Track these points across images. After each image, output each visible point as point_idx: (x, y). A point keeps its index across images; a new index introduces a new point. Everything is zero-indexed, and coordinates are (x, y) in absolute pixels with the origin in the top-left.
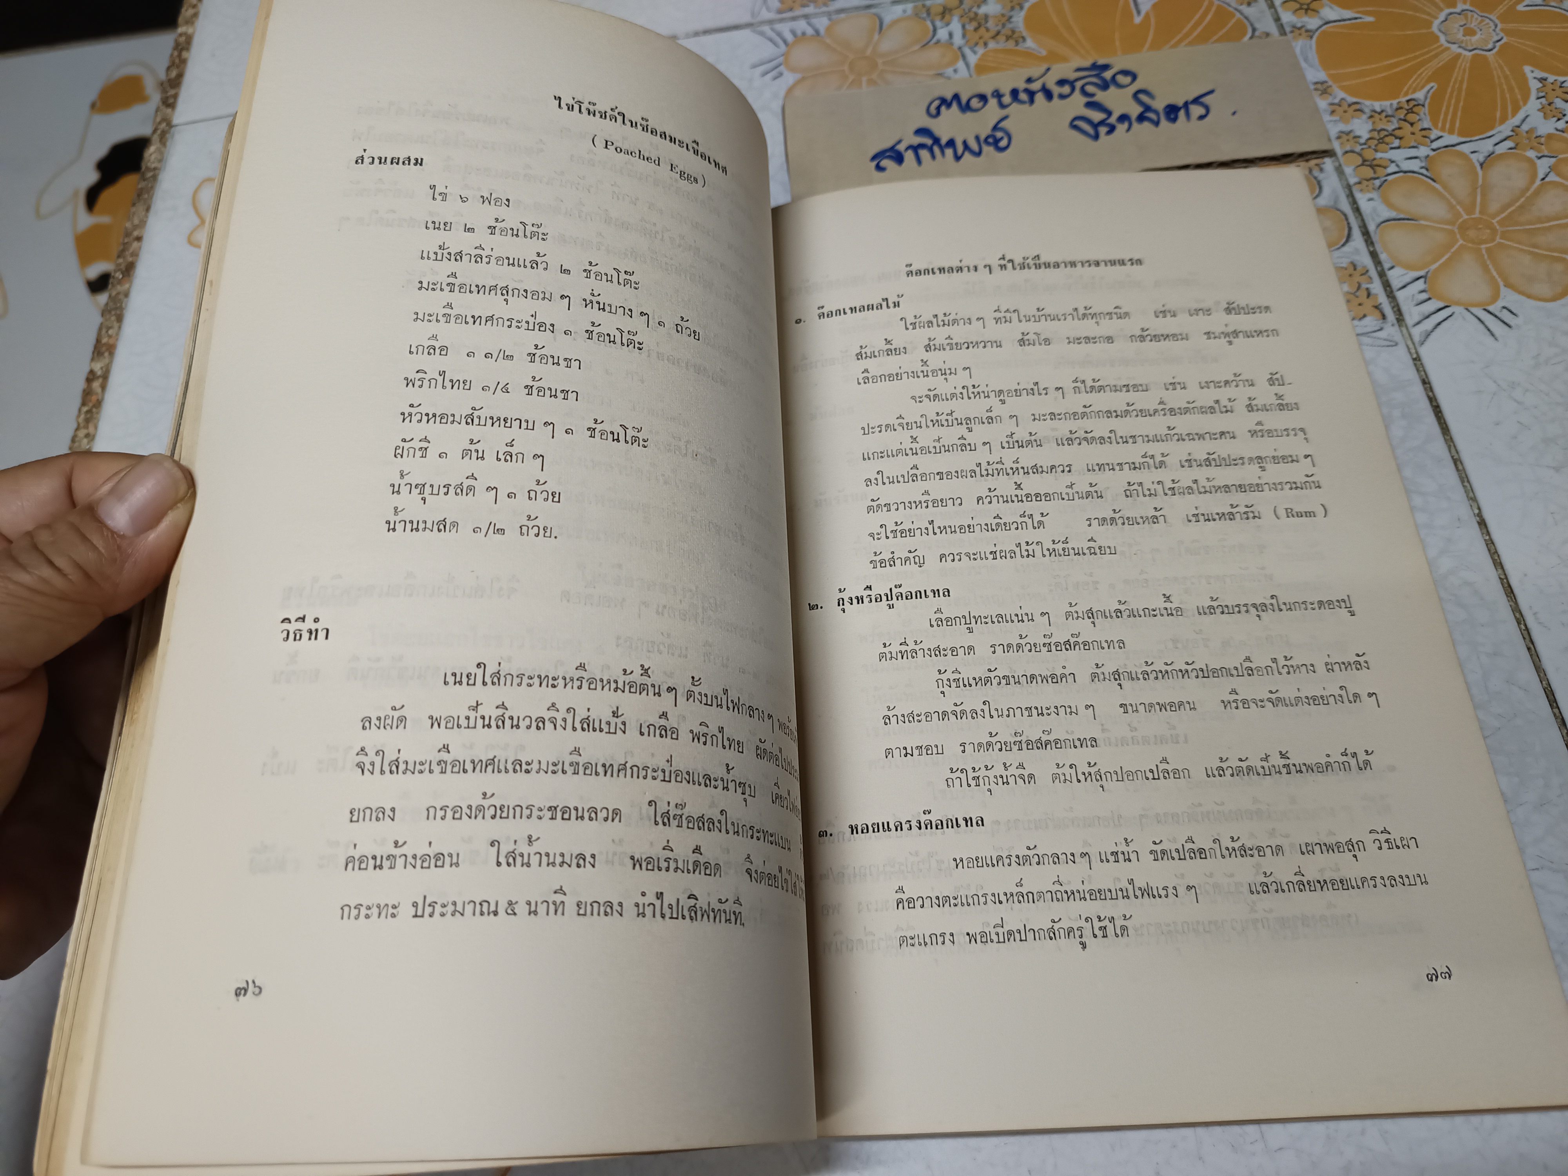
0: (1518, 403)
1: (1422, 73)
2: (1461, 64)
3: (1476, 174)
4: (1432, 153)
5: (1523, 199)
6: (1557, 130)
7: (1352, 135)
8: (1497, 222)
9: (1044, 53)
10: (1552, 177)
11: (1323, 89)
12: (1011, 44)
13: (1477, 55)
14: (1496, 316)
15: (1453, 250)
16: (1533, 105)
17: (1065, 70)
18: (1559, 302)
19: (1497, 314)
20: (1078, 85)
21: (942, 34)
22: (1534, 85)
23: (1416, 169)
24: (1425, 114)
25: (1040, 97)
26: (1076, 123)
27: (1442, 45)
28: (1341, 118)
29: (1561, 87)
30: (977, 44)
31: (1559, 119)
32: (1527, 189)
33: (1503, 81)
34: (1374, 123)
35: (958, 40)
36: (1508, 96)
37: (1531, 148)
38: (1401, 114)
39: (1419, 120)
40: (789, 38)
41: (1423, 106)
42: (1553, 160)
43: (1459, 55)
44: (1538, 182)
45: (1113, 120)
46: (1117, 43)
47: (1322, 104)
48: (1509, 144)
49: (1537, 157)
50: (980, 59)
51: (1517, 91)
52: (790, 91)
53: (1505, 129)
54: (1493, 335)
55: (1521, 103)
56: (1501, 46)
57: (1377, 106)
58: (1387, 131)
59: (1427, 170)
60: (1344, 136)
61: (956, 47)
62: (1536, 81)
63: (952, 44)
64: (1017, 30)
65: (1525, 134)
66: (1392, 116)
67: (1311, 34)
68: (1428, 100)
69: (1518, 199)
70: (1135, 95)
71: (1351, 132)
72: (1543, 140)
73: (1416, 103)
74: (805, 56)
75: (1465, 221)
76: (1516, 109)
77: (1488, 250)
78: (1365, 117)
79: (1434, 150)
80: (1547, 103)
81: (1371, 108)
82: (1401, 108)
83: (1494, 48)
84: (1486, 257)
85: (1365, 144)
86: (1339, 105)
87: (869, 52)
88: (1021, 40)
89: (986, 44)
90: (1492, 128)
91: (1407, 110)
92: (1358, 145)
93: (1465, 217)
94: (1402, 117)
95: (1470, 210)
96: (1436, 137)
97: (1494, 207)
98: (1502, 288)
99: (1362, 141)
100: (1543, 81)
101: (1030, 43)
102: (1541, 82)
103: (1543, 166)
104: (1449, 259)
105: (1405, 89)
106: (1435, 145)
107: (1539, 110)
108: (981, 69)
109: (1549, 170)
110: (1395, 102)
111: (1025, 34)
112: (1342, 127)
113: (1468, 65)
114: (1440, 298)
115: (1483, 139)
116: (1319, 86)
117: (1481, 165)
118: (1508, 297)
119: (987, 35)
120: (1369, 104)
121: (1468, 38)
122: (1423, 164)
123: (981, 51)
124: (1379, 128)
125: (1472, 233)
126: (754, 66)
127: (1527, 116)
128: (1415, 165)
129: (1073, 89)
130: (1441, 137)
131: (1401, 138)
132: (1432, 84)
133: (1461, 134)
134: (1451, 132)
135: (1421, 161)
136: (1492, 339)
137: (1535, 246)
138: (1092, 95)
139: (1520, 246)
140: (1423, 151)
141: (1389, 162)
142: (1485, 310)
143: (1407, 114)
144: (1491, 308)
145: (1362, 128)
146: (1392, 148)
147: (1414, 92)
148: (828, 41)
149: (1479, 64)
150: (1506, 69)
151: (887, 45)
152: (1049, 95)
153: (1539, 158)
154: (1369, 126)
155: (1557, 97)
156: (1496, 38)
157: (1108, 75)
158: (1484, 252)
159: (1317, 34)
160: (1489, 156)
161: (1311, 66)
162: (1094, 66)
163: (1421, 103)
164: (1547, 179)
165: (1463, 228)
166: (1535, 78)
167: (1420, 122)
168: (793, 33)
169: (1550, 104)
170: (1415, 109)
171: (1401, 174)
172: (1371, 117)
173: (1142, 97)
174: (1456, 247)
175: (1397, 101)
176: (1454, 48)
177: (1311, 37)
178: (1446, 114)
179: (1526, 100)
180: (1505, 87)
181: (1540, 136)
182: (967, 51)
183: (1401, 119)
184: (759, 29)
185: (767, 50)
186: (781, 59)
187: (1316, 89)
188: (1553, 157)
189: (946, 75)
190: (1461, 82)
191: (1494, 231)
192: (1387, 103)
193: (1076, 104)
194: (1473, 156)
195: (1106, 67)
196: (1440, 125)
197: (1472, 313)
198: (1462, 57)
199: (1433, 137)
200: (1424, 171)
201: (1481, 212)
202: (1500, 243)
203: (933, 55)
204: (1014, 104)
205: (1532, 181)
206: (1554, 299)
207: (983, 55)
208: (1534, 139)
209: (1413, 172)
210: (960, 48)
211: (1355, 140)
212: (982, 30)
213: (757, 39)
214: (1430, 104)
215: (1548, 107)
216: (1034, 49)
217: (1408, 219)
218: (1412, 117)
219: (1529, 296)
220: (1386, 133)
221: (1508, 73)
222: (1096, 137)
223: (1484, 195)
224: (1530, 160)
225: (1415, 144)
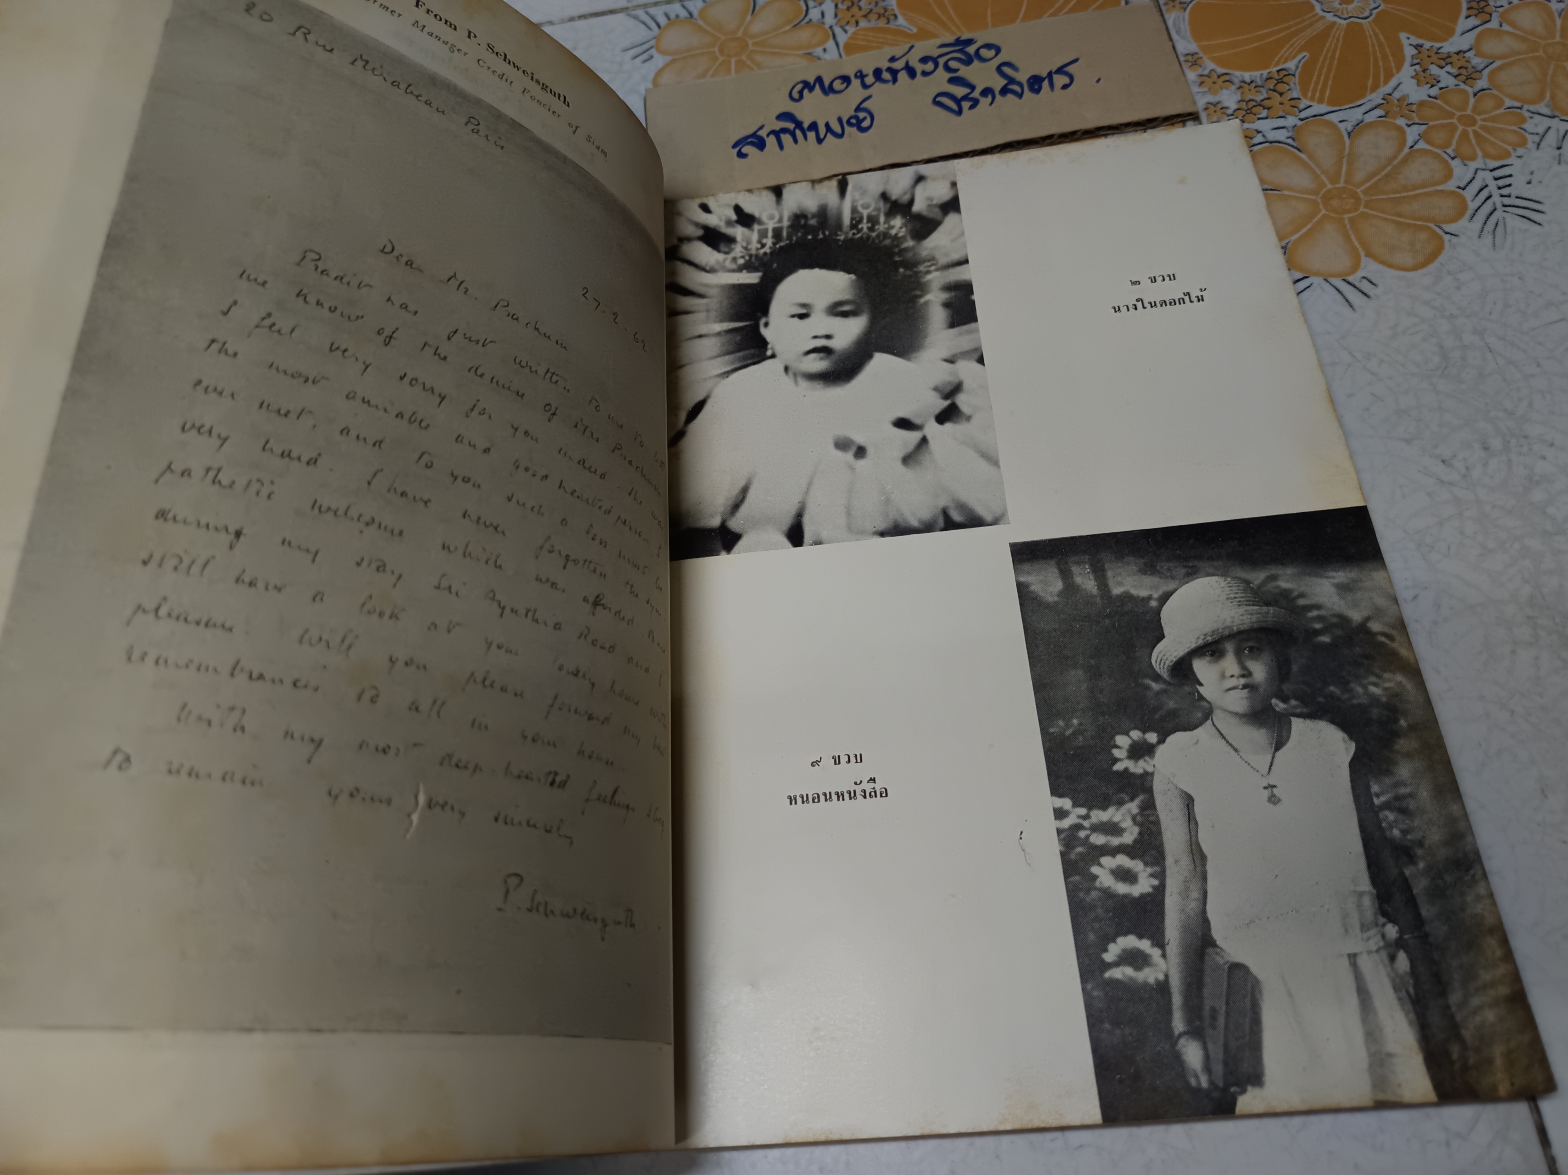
0: (1373, 374)
1: (1293, 44)
2: (1335, 34)
3: (1343, 143)
4: (1300, 123)
5: (1390, 168)
6: (1430, 97)
7: (1220, 106)
8: (1362, 191)
9: (915, 30)
10: (1422, 145)
11: (1194, 61)
12: (882, 23)
13: (1353, 23)
14: (1355, 287)
15: (1314, 220)
16: (1407, 71)
17: (929, 47)
18: (1420, 272)
19: (1357, 284)
20: (941, 61)
21: (814, 14)
22: (1409, 52)
23: (1282, 139)
24: (1295, 84)
25: (903, 76)
26: (938, 99)
27: (1317, 14)
28: (1210, 89)
29: (1437, 53)
30: (848, 23)
31: (1432, 86)
32: (1395, 157)
33: (1377, 48)
34: (1242, 93)
35: (829, 20)
36: (1381, 64)
37: (1402, 116)
38: (1271, 84)
39: (1289, 90)
40: (663, 21)
41: (1294, 75)
42: (1424, 127)
43: (1334, 23)
44: (1406, 150)
45: (976, 94)
46: (989, 19)
47: (1192, 75)
48: (1379, 112)
49: (1406, 124)
50: (850, 38)
51: (1391, 58)
52: (659, 73)
53: (1376, 98)
54: (1351, 306)
55: (1394, 71)
56: (1378, 13)
57: (1247, 76)
58: (1255, 101)
59: (1293, 139)
60: (1212, 107)
61: (827, 26)
62: (1412, 48)
63: (823, 23)
64: (890, 8)
65: (1396, 101)
66: (1262, 87)
67: (1185, 6)
68: (1299, 70)
69: (1384, 168)
70: (999, 69)
71: (1218, 103)
72: (1414, 108)
73: (1287, 73)
74: (676, 38)
75: (1329, 191)
76: (1389, 76)
77: (1351, 220)
78: (1233, 88)
79: (1301, 120)
80: (1421, 69)
81: (1240, 79)
82: (1271, 78)
83: (1371, 15)
84: (1348, 226)
85: (1232, 115)
86: (1209, 76)
87: (740, 34)
88: (892, 18)
89: (857, 23)
90: (1363, 96)
91: (1277, 80)
92: (1225, 116)
93: (1330, 186)
94: (1272, 87)
95: (1335, 179)
96: (1305, 107)
97: (1359, 176)
98: (1363, 258)
99: (1230, 112)
100: (1419, 48)
101: (901, 21)
102: (1416, 49)
103: (1412, 134)
104: (1311, 230)
105: (1277, 59)
106: (1303, 115)
107: (1412, 77)
108: (850, 48)
109: (1419, 138)
110: (1265, 73)
111: (897, 12)
112: (1210, 98)
113: (1342, 34)
114: (1299, 269)
115: (1353, 107)
116: (1190, 58)
117: (1349, 134)
118: (1369, 268)
119: (859, 14)
120: (1238, 75)
121: (1344, 6)
122: (1290, 134)
123: (851, 29)
124: (1247, 99)
125: (1335, 203)
126: (626, 50)
127: (1399, 84)
128: (1281, 135)
129: (936, 66)
130: (1310, 106)
131: (1269, 109)
132: (1304, 54)
133: (1330, 103)
134: (1321, 101)
135: (1288, 131)
136: (1349, 308)
137: (1399, 215)
138: (957, 70)
139: (1384, 216)
140: (1291, 121)
141: (1256, 133)
142: (1344, 280)
143: (1276, 84)
144: (1350, 279)
145: (1230, 99)
146: (1259, 119)
147: (1286, 61)
148: (701, 23)
149: (1354, 34)
150: (1381, 37)
151: (757, 27)
152: (912, 73)
153: (1409, 126)
154: (1238, 97)
155: (1432, 63)
156: (1373, 5)
157: (971, 50)
158: (1346, 221)
159: (1191, 5)
160: (1358, 124)
161: (1183, 38)
162: (958, 42)
163: (1292, 72)
164: (1416, 147)
165: (1327, 198)
166: (1411, 45)
167: (1290, 92)
168: (667, 15)
169: (1424, 71)
170: (1285, 79)
171: (1267, 144)
172: (1240, 87)
173: (1007, 70)
174: (1319, 216)
175: (1268, 71)
176: (1330, 17)
177: (1185, 9)
178: (1317, 83)
179: (1399, 68)
180: (1379, 54)
181: (1412, 104)
182: (838, 30)
183: (1270, 90)
184: (633, 13)
185: (640, 33)
186: (653, 43)
187: (1186, 61)
188: (1424, 124)
189: (815, 54)
190: (1334, 51)
191: (1358, 199)
192: (1256, 74)
193: (940, 80)
194: (1342, 126)
195: (970, 42)
196: (1310, 94)
197: (1331, 284)
198: (1336, 26)
199: (1302, 106)
200: (1290, 141)
201: (1346, 182)
202: (1362, 213)
203: (804, 35)
204: (877, 84)
205: (1400, 150)
206: (1415, 268)
207: (854, 33)
208: (1405, 106)
209: (1280, 142)
210: (831, 27)
211: (1222, 110)
212: (855, 9)
213: (631, 23)
214: (1300, 74)
215: (1422, 73)
216: (905, 27)
217: (1271, 190)
218: (1281, 87)
219: (1390, 266)
220: (1254, 103)
221: (1383, 40)
222: (959, 112)
223: (1350, 164)
224: (1399, 129)
225: (1283, 114)
